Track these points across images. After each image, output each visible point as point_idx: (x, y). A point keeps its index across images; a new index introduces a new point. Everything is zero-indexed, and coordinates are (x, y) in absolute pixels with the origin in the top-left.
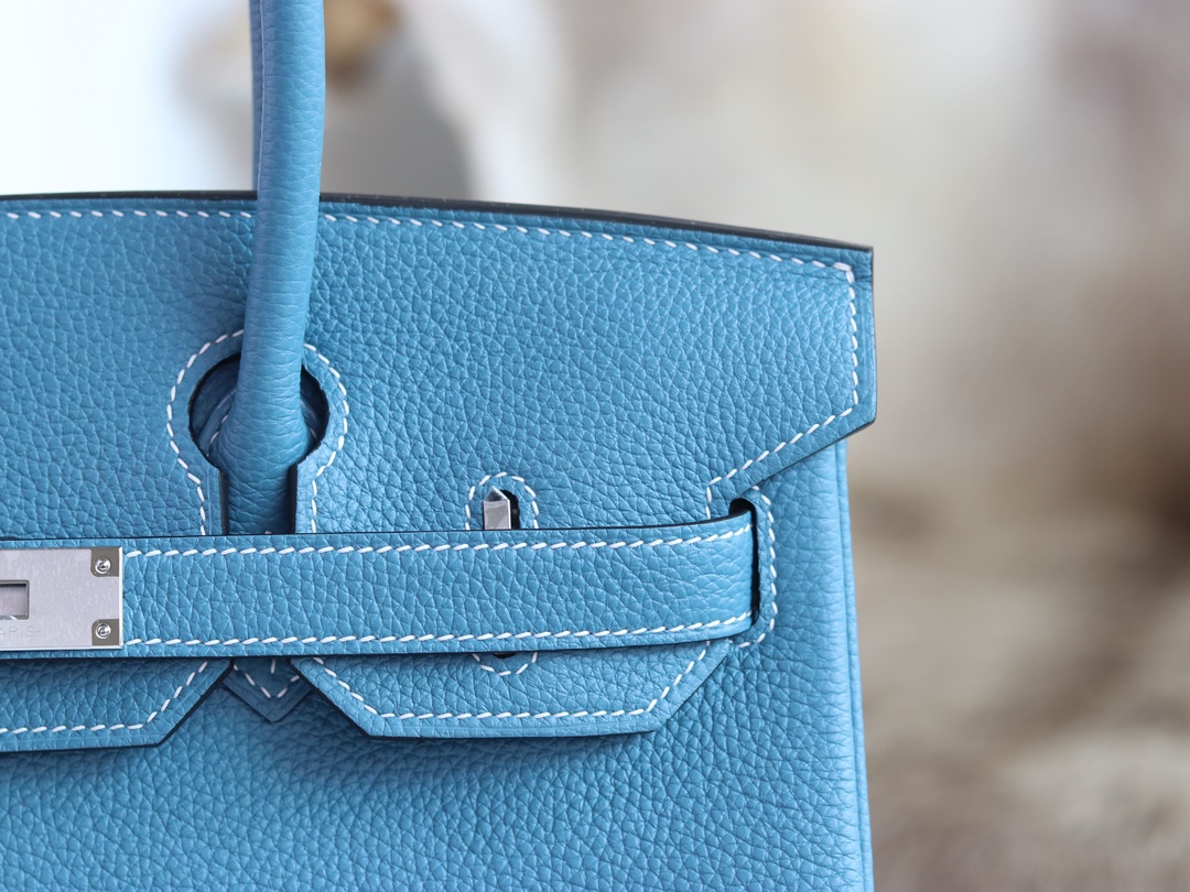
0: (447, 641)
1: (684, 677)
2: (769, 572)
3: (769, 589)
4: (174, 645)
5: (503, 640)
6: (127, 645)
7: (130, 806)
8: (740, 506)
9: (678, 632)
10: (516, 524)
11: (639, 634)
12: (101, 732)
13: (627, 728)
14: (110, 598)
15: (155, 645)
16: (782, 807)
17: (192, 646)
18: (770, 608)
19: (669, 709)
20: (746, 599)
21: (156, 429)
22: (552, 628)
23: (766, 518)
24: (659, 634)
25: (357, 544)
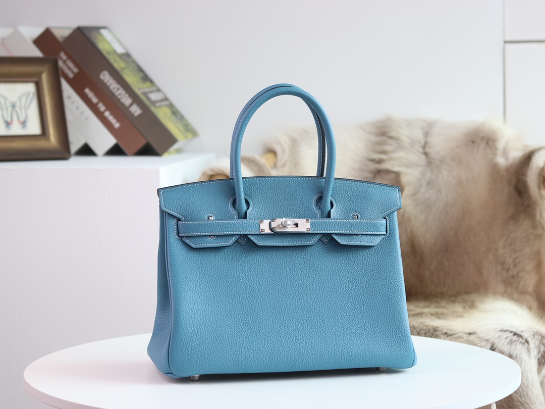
0: (351, 232)
1: (378, 239)
2: (388, 227)
3: (388, 229)
4: (316, 232)
5: (357, 233)
6: (311, 231)
7: (308, 254)
8: (385, 218)
9: (378, 233)
10: (358, 218)
11: (373, 233)
12: (306, 243)
13: (372, 245)
14: (308, 225)
15: (314, 232)
16: (392, 256)
17: (319, 232)
18: (388, 232)
19: (377, 243)
20: (385, 230)
21: (312, 206)
22: (364, 231)
23: (388, 220)
24: (376, 233)
25: (339, 220)
